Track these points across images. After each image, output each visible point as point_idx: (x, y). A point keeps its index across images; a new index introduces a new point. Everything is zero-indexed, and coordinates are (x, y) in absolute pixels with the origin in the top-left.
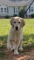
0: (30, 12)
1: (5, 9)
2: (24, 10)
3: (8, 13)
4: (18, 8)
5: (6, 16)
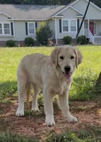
0: (61, 32)
1: (6, 25)
2: (48, 29)
3: (12, 34)
4: (34, 23)
5: (8, 42)
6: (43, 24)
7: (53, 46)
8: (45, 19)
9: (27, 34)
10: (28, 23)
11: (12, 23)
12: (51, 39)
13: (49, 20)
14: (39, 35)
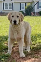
1: (10, 5)
2: (32, 7)
3: (13, 9)
4: (24, 3)
6: (29, 4)
7: (34, 16)
8: (30, 2)
9: (20, 9)
10: (21, 3)
11: (13, 3)
12: (33, 12)
13: (32, 2)
14: (26, 10)
